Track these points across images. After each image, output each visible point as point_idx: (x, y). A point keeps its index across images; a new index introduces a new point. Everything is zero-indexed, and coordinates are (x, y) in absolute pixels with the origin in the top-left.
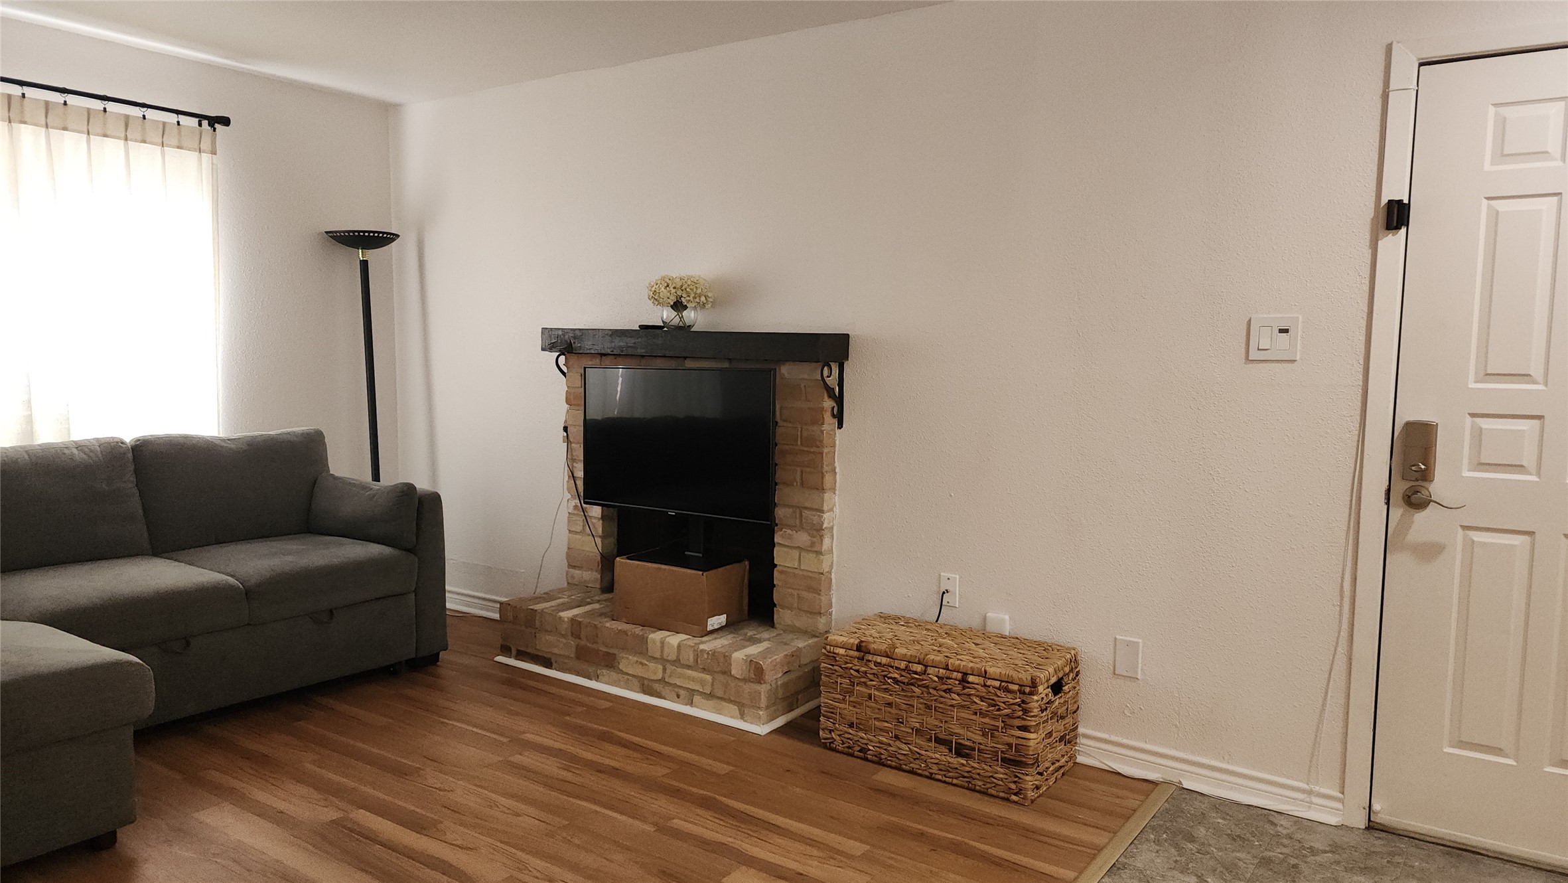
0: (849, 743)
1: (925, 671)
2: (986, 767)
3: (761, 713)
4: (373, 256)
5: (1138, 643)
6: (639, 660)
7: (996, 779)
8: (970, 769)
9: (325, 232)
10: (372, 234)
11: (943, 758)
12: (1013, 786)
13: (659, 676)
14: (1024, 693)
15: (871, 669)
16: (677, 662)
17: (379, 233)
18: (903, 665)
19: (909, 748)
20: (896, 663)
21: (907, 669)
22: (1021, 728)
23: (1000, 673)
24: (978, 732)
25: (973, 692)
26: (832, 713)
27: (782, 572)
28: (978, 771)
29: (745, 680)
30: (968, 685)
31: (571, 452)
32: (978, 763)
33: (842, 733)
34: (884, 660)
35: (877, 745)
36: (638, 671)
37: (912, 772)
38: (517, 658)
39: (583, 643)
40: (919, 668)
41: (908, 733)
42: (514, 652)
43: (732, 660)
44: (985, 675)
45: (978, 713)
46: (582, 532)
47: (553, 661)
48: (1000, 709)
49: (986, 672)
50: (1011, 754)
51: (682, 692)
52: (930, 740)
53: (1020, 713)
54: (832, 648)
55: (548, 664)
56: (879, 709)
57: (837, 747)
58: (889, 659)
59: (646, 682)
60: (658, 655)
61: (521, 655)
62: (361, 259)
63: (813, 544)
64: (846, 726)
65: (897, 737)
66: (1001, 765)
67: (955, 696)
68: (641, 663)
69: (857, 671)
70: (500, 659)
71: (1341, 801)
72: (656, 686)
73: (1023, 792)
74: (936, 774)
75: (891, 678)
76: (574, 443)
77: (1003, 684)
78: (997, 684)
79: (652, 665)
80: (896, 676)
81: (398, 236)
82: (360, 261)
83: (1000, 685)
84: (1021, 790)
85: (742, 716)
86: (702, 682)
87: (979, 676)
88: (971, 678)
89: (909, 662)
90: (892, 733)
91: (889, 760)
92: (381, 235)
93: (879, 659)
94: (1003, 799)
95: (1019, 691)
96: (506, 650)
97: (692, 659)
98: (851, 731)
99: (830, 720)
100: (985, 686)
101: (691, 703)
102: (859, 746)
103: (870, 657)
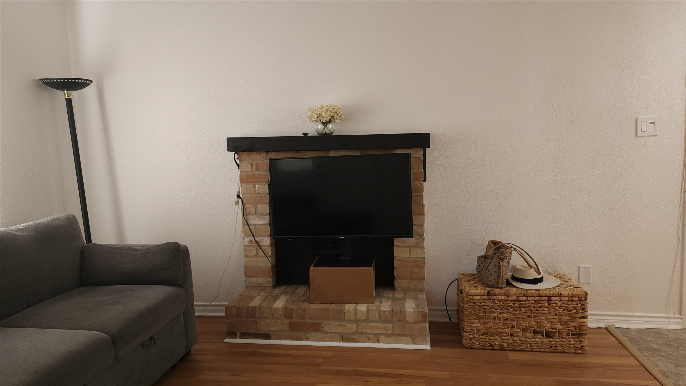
0: (483, 343)
1: (528, 299)
2: (563, 340)
3: (427, 338)
4: (74, 95)
5: (590, 267)
6: (339, 323)
7: (570, 344)
8: (555, 343)
9: (39, 79)
10: (77, 81)
11: (540, 340)
12: (579, 346)
13: (354, 330)
14: (582, 301)
15: (496, 303)
16: (367, 320)
17: (79, 79)
18: (514, 298)
19: (519, 339)
20: (510, 298)
21: (517, 300)
22: (580, 318)
23: (569, 293)
24: (558, 324)
25: (555, 305)
26: (472, 330)
27: (399, 260)
28: (560, 343)
29: (415, 323)
30: (552, 302)
31: (245, 210)
32: (559, 339)
33: (478, 339)
34: (503, 298)
35: (500, 341)
36: (339, 330)
37: (521, 350)
38: (241, 338)
39: (295, 320)
40: (524, 298)
41: (518, 331)
42: (238, 334)
43: (406, 313)
44: (560, 295)
45: (558, 315)
47: (271, 334)
48: (570, 310)
49: (561, 294)
50: (577, 331)
51: (371, 336)
52: (531, 333)
53: (581, 311)
54: (472, 297)
55: (267, 337)
56: (500, 323)
57: (475, 347)
58: (506, 297)
59: (344, 335)
60: (353, 318)
61: (244, 335)
62: (67, 97)
63: (418, 243)
64: (481, 335)
65: (511, 335)
66: (571, 337)
67: (545, 309)
68: (341, 325)
69: (488, 306)
70: (227, 340)
71: (681, 319)
72: (352, 336)
73: (584, 348)
74: (535, 349)
75: (509, 306)
76: (247, 204)
77: (570, 298)
78: (567, 299)
79: (348, 325)
80: (511, 304)
81: (91, 81)
82: (66, 99)
83: (569, 299)
84: (582, 347)
85: (414, 342)
86: (386, 329)
87: (557, 297)
88: (553, 299)
89: (518, 296)
90: (509, 333)
91: (508, 347)
92: (80, 81)
93: (500, 298)
94: (573, 353)
95: (579, 300)
96: (232, 334)
97: (377, 317)
98: (484, 337)
99: (471, 334)
100: (561, 301)
101: (378, 341)
102: (489, 343)
103: (495, 297)
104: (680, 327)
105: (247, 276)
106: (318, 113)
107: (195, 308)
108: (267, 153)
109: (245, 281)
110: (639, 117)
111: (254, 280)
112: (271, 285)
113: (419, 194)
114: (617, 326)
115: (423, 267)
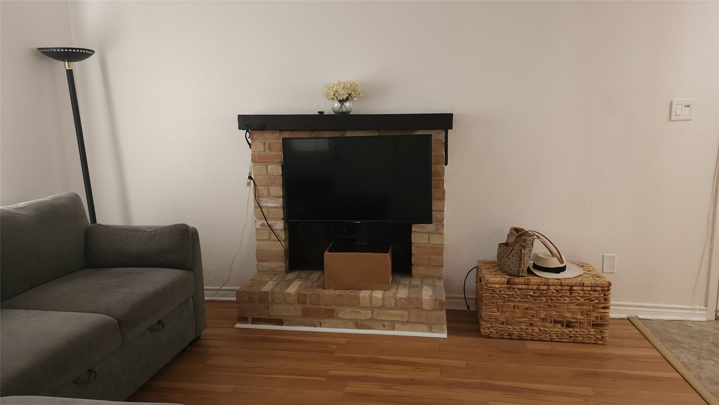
0: (501, 332)
1: (549, 288)
2: (584, 330)
3: (444, 326)
4: (76, 66)
5: (615, 256)
6: (354, 310)
7: (590, 335)
8: (575, 333)
9: (38, 48)
10: (78, 51)
11: (559, 330)
12: (599, 337)
13: (370, 316)
14: (604, 291)
15: (516, 292)
16: (383, 307)
17: (80, 49)
18: (535, 287)
19: (539, 329)
20: (531, 287)
21: (538, 289)
22: (602, 308)
23: (592, 283)
24: (580, 314)
25: (577, 294)
26: (490, 319)
27: (417, 247)
28: (580, 333)
29: (432, 310)
30: (574, 292)
31: (258, 192)
32: (579, 329)
33: (497, 328)
34: (524, 287)
35: (519, 330)
36: (354, 316)
37: (541, 340)
38: (252, 323)
39: (309, 306)
40: (545, 287)
41: (538, 321)
42: (250, 320)
43: (423, 300)
44: (583, 285)
45: (579, 305)
46: (269, 239)
47: (284, 320)
48: (592, 300)
49: (583, 284)
50: (599, 322)
51: (386, 324)
52: (551, 322)
53: (603, 301)
54: (491, 285)
55: (280, 322)
56: (519, 312)
57: (493, 336)
58: (526, 286)
59: (359, 322)
60: (368, 305)
61: (255, 321)
62: (68, 69)
63: (438, 229)
64: (499, 324)
65: (531, 324)
66: (592, 328)
67: (566, 298)
68: (356, 312)
69: (508, 295)
70: (238, 325)
71: (707, 310)
72: (367, 323)
73: (605, 338)
74: (554, 339)
75: (529, 295)
76: (259, 186)
77: (593, 288)
78: (589, 288)
79: (363, 312)
80: (531, 293)
81: (94, 52)
82: (67, 70)
83: (591, 289)
84: (602, 337)
85: (431, 330)
86: (401, 316)
87: (579, 286)
88: (575, 288)
89: (539, 285)
90: (528, 323)
91: (527, 337)
92: (81, 51)
93: (520, 287)
94: (593, 344)
95: (602, 290)
96: (243, 320)
97: (393, 304)
98: (503, 326)
99: (489, 323)
100: (583, 290)
101: (393, 329)
102: (508, 333)
103: (515, 286)
104: (704, 319)
105: (259, 260)
106: (334, 89)
107: (205, 292)
108: (280, 132)
109: (257, 265)
110: (673, 100)
111: (266, 264)
112: (284, 270)
113: (440, 178)
114: (640, 317)
115: (441, 254)
